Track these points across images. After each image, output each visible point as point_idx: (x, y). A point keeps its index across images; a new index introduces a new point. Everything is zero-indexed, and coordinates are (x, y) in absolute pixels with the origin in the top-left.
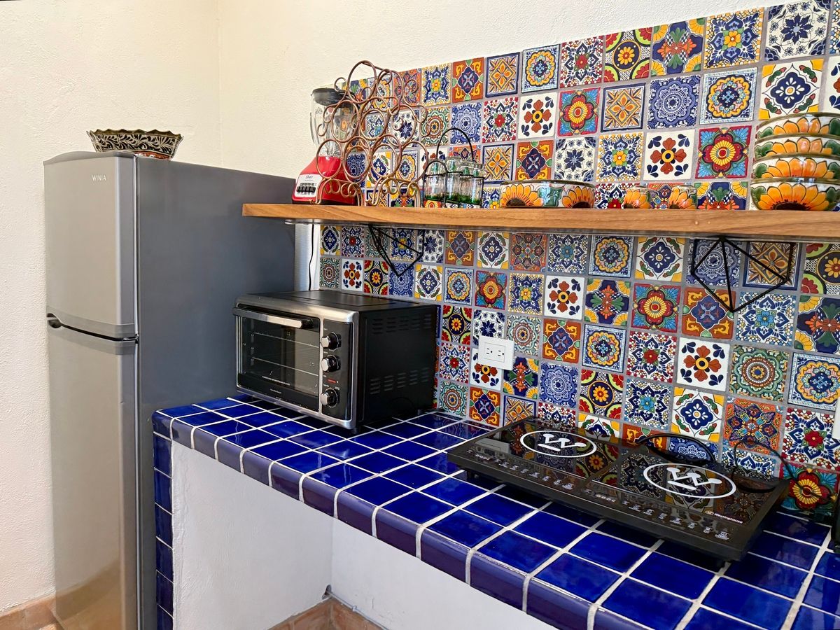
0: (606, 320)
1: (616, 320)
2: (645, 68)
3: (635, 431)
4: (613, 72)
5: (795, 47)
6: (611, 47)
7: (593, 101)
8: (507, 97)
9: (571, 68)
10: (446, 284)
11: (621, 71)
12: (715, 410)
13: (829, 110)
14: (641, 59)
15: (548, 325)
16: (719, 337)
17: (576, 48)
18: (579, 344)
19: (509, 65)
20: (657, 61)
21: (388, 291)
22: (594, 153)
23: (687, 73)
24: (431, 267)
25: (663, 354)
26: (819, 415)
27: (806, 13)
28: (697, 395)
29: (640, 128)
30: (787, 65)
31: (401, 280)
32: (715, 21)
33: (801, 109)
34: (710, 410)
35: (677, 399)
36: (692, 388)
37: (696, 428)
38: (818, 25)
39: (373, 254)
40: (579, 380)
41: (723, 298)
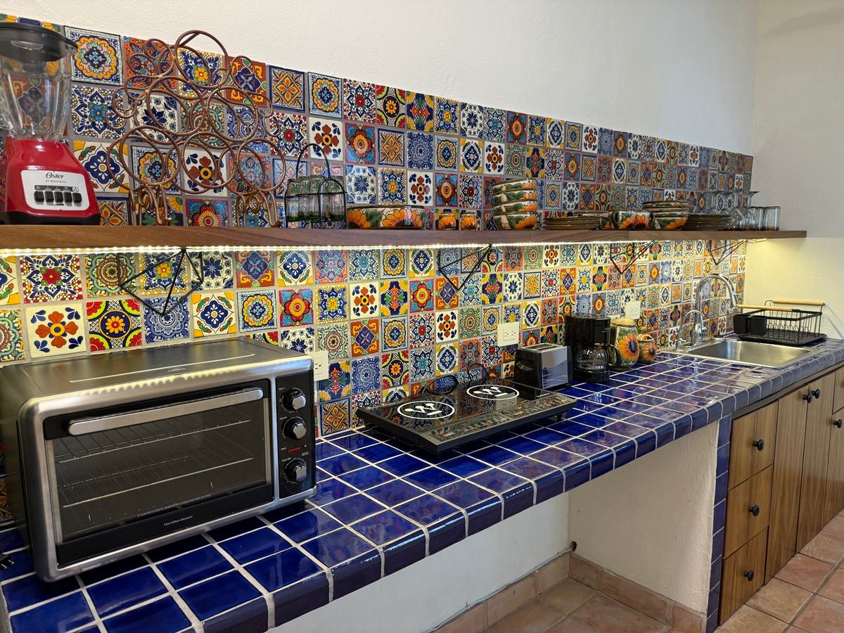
0: (395, 312)
1: (400, 310)
2: (403, 121)
3: (418, 387)
4: (383, 117)
5: (472, 131)
6: (380, 96)
7: (372, 138)
8: (295, 113)
9: (352, 104)
10: (240, 312)
11: (389, 118)
12: (455, 352)
13: (486, 172)
14: (400, 113)
15: (354, 327)
16: (453, 306)
17: (356, 88)
18: (379, 337)
19: (294, 82)
20: (410, 118)
21: (143, 339)
22: (375, 180)
23: (426, 132)
24: (217, 295)
25: (428, 326)
26: (492, 337)
27: (475, 112)
28: (447, 347)
29: (403, 166)
30: (470, 141)
31: (168, 319)
32: (438, 101)
33: (476, 168)
34: (453, 353)
35: (437, 354)
36: (444, 343)
37: (447, 368)
38: (480, 121)
39: (106, 291)
40: (380, 365)
41: (453, 282)
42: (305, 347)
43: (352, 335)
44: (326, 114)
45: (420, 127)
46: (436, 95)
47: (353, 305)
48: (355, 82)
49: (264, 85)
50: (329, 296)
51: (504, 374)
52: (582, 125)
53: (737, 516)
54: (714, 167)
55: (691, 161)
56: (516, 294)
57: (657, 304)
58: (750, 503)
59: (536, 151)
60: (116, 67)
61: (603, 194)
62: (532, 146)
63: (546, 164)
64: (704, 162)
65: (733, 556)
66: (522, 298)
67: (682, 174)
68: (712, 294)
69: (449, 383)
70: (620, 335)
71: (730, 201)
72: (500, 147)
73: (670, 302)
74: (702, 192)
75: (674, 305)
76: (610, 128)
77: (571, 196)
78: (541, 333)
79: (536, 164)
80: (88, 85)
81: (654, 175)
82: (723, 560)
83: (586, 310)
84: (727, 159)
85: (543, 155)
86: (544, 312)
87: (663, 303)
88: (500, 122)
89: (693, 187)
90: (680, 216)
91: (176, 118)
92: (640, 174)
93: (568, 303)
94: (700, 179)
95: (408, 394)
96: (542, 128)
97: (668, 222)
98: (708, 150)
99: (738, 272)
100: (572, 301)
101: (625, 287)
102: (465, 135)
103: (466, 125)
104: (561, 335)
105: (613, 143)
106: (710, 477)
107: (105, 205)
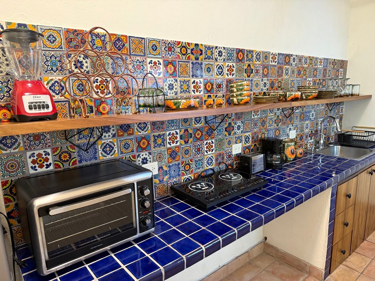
0: (186, 142)
1: (189, 142)
2: (189, 57)
3: (197, 174)
4: (180, 56)
5: (220, 59)
6: (179, 46)
7: (175, 65)
8: (141, 57)
9: (166, 51)
10: (119, 147)
11: (183, 56)
12: (213, 158)
13: (227, 77)
14: (188, 53)
15: (169, 150)
16: (212, 138)
17: (168, 43)
18: (179, 154)
19: (140, 42)
20: (192, 55)
21: (77, 162)
22: (177, 85)
23: (200, 61)
24: (109, 141)
25: (201, 148)
26: (229, 150)
27: (222, 50)
28: (209, 156)
29: (189, 77)
30: (219, 63)
31: (88, 153)
32: (205, 46)
33: (222, 75)
34: (212, 159)
35: (205, 159)
36: (208, 155)
37: (210, 165)
38: (224, 54)
39: (60, 142)
40: (180, 166)
41: (212, 127)
42: (148, 160)
43: (168, 154)
44: (155, 56)
45: (197, 59)
46: (204, 43)
47: (168, 141)
48: (167, 40)
49: (127, 45)
50: (158, 138)
51: (235, 166)
52: (270, 52)
53: (339, 227)
54: (330, 67)
55: (319, 65)
56: (240, 131)
57: (303, 131)
58: (344, 221)
59: (249, 65)
60: (61, 42)
61: (280, 83)
62: (247, 63)
63: (254, 71)
64: (325, 65)
65: (336, 244)
66: (243, 132)
67: (315, 71)
68: (328, 124)
69: (211, 172)
70: (287, 147)
71: (337, 82)
72: (233, 65)
73: (309, 129)
74: (324, 79)
75: (311, 131)
76: (282, 53)
77: (265, 85)
78: (251, 147)
79: (249, 71)
80: (49, 52)
81: (302, 72)
82: (332, 246)
83: (271, 135)
84: (336, 63)
85: (252, 67)
86: (253, 138)
87: (306, 130)
88: (233, 53)
89: (321, 77)
90: (314, 93)
91: (88, 63)
92: (296, 72)
93: (263, 133)
94: (323, 73)
95: (193, 178)
96: (252, 55)
97: (309, 96)
98: (327, 59)
99: (340, 114)
100: (265, 132)
101: (289, 124)
102: (217, 61)
103: (218, 56)
104: (260, 147)
105: (284, 59)
106: (327, 211)
107: (59, 105)
